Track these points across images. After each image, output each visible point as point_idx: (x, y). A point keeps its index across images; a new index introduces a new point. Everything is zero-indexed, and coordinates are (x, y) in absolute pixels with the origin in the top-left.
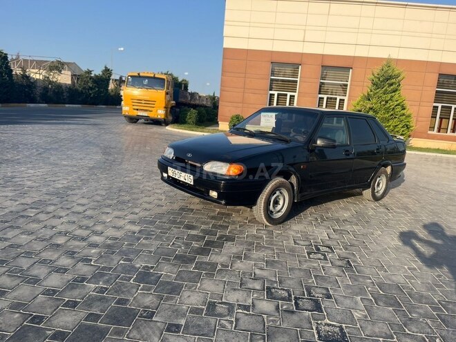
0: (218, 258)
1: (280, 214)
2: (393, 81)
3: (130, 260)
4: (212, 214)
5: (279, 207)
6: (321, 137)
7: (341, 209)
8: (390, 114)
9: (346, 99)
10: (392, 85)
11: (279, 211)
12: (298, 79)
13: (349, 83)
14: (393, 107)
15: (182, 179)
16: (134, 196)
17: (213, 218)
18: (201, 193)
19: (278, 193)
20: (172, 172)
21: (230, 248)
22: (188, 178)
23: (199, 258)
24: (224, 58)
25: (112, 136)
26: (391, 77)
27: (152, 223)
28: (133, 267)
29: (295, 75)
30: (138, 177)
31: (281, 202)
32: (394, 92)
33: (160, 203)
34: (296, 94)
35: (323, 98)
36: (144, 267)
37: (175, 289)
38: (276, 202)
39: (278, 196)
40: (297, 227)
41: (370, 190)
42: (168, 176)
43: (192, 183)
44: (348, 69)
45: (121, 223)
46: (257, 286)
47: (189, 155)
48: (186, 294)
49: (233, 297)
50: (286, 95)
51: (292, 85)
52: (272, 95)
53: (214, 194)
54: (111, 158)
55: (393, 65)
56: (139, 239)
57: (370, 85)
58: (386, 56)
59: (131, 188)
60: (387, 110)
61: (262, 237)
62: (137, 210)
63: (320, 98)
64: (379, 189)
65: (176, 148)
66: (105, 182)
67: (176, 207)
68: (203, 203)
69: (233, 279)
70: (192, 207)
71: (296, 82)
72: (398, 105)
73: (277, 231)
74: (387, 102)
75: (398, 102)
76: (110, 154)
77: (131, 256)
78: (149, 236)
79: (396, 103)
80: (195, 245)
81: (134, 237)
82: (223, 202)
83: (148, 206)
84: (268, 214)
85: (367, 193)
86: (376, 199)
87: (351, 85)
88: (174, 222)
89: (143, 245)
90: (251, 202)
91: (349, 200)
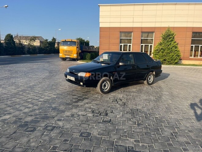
0: (80, 104)
1: (107, 90)
2: (171, 36)
3: (51, 105)
4: (84, 91)
5: (106, 87)
6: (121, 62)
7: (133, 89)
8: (170, 51)
9: (153, 45)
10: (170, 38)
11: (106, 89)
12: (132, 38)
13: (154, 38)
14: (171, 48)
15: (71, 79)
16: (57, 87)
17: (84, 92)
18: (78, 83)
19: (105, 82)
20: (69, 77)
21: (86, 101)
22: (73, 79)
23: (74, 104)
24: (100, 31)
25: (54, 66)
26: (169, 35)
27: (61, 95)
28: (52, 107)
29: (131, 37)
30: (61, 81)
31: (107, 86)
32: (172, 41)
33: (66, 88)
34: (131, 45)
35: (143, 45)
36: (55, 107)
37: (63, 112)
38: (105, 86)
39: (105, 84)
40: (113, 94)
41: (146, 81)
42: (68, 79)
44: (153, 32)
45: (50, 95)
46: (90, 110)
47: (74, 71)
48: (66, 113)
49: (80, 113)
50: (127, 45)
51: (129, 41)
52: (121, 46)
53: (82, 84)
54: (52, 74)
55: (171, 30)
56: (55, 99)
57: (161, 38)
58: (168, 26)
59: (57, 84)
60: (169, 49)
61: (98, 98)
62: (57, 91)
63: (142, 45)
64: (150, 80)
65: (70, 69)
66: (48, 83)
67: (71, 90)
68: (82, 88)
69: (83, 109)
70: (77, 89)
72: (174, 47)
73: (105, 95)
74: (168, 46)
75: (173, 45)
76: (52, 73)
77: (52, 104)
78: (59, 98)
79: (172, 46)
80: (74, 100)
81: (54, 99)
82: (85, 86)
83: (61, 90)
84: (102, 90)
85: (145, 82)
86: (149, 84)
87: (154, 39)
88: (69, 94)
89: (56, 101)
90: (95, 86)
91: (139, 85)
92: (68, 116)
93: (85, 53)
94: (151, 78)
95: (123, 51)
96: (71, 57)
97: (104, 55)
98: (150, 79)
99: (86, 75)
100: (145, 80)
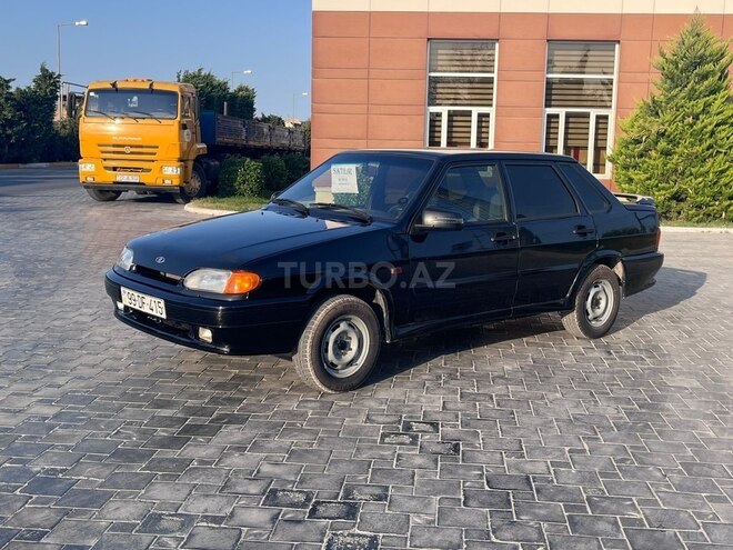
0: (196, 451)
1: (352, 370)
2: (709, 67)
3: (23, 462)
4: (220, 380)
5: (350, 355)
6: (433, 210)
7: (503, 360)
8: (705, 145)
9: (611, 113)
10: (705, 77)
11: (350, 363)
12: (495, 75)
13: (615, 77)
14: (710, 128)
15: (146, 309)
16: (62, 355)
17: (220, 386)
18: (184, 333)
19: (343, 326)
20: (131, 298)
21: (232, 434)
22: (155, 307)
23: (160, 453)
24: (315, 36)
25: (47, 233)
26: (701, 61)
27: (87, 400)
28: (27, 471)
29: (488, 67)
30: (84, 319)
31: (354, 345)
32: (713, 92)
33: (116, 364)
34: (492, 111)
35: (557, 116)
36: (47, 472)
37: (97, 499)
38: (342, 345)
39: (345, 332)
40: (387, 393)
41: (575, 314)
42: (126, 308)
43: (164, 316)
44: (611, 43)
45: (22, 403)
46: (254, 489)
47: (160, 260)
48: (112, 506)
49: (197, 507)
50: (469, 114)
51: (481, 90)
52: (435, 118)
53: (206, 334)
54: (34, 282)
55: (707, 32)
56: (52, 427)
57: (657, 77)
58: (690, 11)
59: (62, 340)
60: (698, 137)
61: (304, 415)
62: (61, 381)
63: (550, 116)
64: (599, 312)
65: (139, 250)
66: (9, 331)
67: (147, 370)
68: (209, 361)
69: (211, 481)
70: (181, 369)
71: (490, 81)
72: (723, 123)
73: (341, 401)
74: (696, 117)
75: (721, 117)
76: (32, 274)
77: (29, 456)
78: (71, 420)
79: (716, 119)
80: (162, 432)
81: (44, 425)
82: (226, 349)
83: (86, 372)
84: (325, 370)
85: (571, 321)
86: (592, 333)
87: (619, 81)
88: (134, 397)
89: (57, 437)
90: (287, 347)
91: (537, 339)
92: (125, 528)
93: (231, 158)
94: (604, 301)
95: (444, 149)
96: (148, 179)
97: (333, 167)
98: (596, 303)
99: (231, 284)
100: (569, 308)
